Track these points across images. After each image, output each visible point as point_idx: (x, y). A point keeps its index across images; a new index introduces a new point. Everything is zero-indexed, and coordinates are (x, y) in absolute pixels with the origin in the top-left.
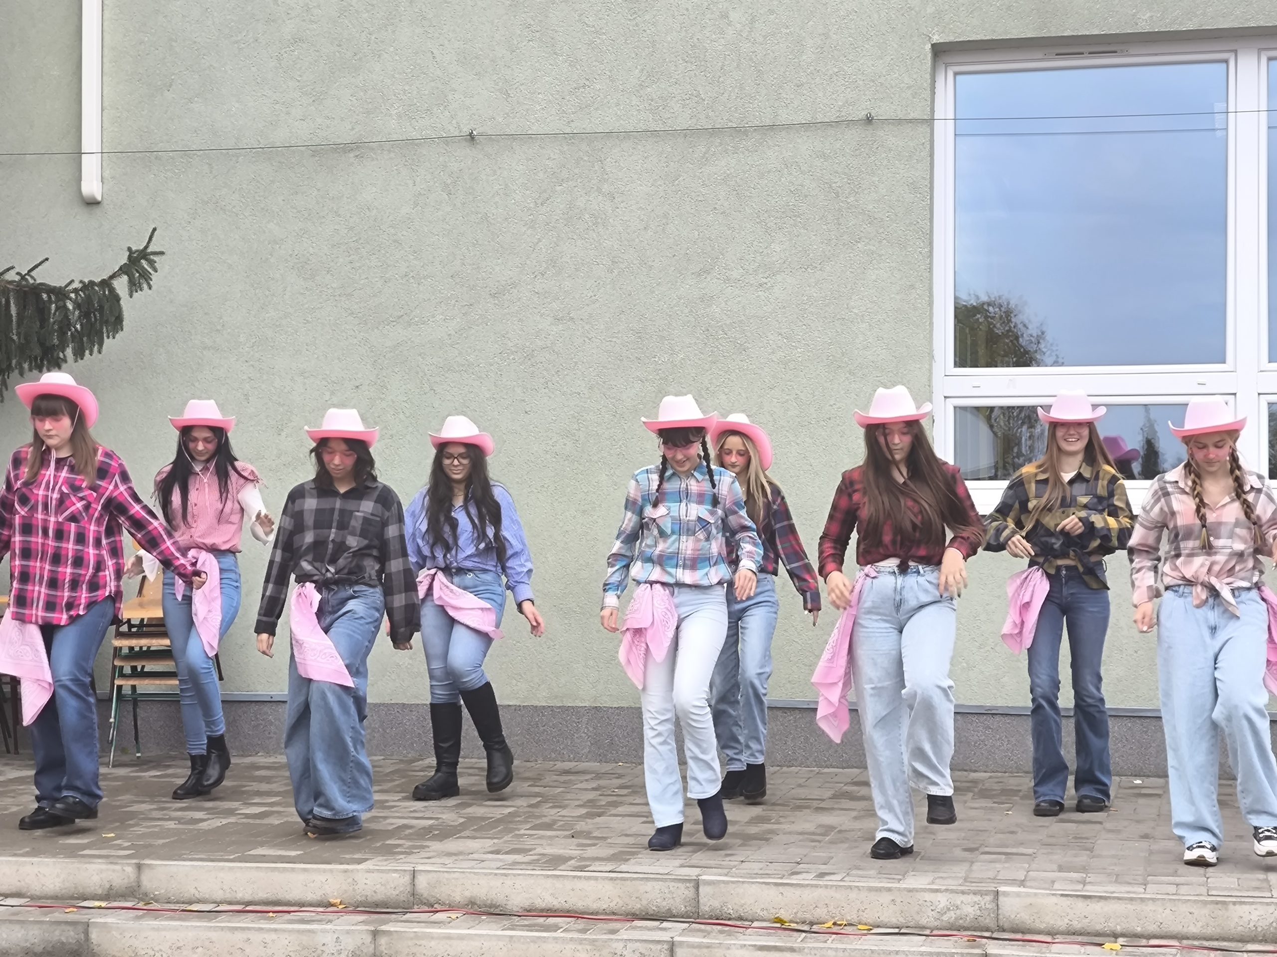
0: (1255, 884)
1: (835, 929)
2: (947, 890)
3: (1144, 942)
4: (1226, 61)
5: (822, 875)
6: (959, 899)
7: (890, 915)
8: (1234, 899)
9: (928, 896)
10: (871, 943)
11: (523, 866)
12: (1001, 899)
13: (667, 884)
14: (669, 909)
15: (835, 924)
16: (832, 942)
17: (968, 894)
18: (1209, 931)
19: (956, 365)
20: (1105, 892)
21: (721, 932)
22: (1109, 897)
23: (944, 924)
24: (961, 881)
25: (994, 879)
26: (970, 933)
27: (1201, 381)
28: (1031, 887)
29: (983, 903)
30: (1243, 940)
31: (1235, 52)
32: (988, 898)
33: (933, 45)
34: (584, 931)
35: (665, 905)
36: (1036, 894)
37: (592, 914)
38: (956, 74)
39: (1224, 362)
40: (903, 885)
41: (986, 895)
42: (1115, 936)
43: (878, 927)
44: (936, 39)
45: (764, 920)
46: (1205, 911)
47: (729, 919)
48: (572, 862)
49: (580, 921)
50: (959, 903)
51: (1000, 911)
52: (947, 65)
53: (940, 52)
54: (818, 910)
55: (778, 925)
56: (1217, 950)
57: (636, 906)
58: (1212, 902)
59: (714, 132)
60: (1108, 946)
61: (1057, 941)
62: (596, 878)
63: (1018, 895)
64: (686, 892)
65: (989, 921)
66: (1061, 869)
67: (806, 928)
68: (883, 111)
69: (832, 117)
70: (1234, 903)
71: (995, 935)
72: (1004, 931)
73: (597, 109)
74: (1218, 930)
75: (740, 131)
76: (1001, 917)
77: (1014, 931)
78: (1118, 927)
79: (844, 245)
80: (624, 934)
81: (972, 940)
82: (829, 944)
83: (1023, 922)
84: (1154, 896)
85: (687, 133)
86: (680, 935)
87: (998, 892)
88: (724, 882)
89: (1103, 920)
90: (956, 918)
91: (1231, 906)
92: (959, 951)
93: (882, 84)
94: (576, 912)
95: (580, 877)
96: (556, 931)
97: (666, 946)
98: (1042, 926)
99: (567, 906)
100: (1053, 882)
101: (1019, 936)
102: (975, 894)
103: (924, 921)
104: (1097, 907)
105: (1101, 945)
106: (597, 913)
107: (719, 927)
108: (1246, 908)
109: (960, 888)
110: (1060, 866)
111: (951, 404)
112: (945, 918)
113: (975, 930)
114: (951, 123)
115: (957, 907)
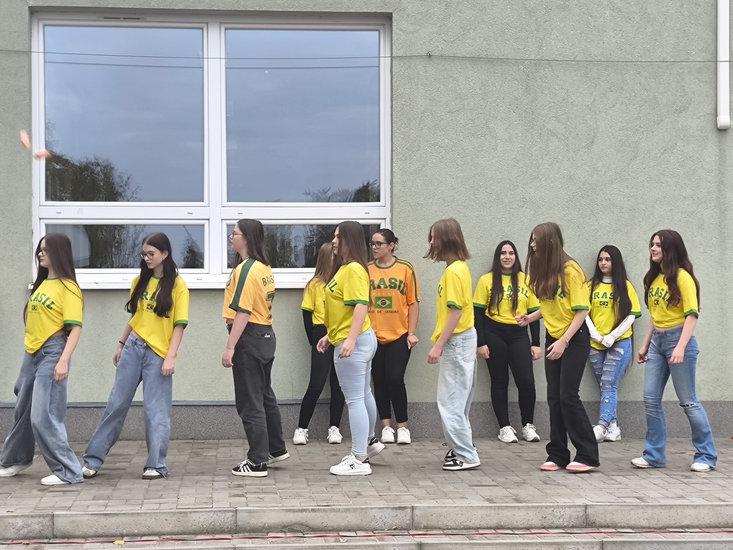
0: (205, 500)
2: (22, 516)
3: (139, 538)
4: (202, 29)
6: (30, 521)
8: (191, 510)
9: (11, 520)
12: (55, 519)
17: (36, 517)
18: (176, 529)
19: (46, 201)
20: (118, 511)
22: (120, 514)
23: (21, 536)
24: (31, 510)
25: (53, 507)
26: (35, 541)
27: (190, 211)
28: (74, 511)
29: (44, 522)
30: (195, 533)
31: (207, 23)
32: (47, 519)
33: (30, 8)
36: (76, 515)
38: (44, 26)
39: (203, 201)
41: (46, 517)
42: (122, 536)
44: (31, 4)
46: (174, 518)
50: (30, 523)
51: (55, 526)
52: (39, 20)
53: (34, 11)
56: (179, 540)
58: (178, 512)
60: (117, 542)
61: (88, 541)
63: (65, 516)
65: (48, 533)
66: (94, 498)
70: (191, 512)
71: (51, 541)
72: (57, 538)
74: (182, 529)
76: (55, 530)
77: (63, 537)
78: (124, 531)
83: (68, 532)
84: (145, 511)
87: (53, 516)
89: (116, 527)
90: (28, 532)
91: (189, 514)
98: (80, 533)
100: (88, 507)
101: (65, 540)
102: (40, 516)
103: (8, 535)
104: (112, 520)
105: (113, 542)
108: (197, 515)
109: (32, 514)
110: (94, 497)
111: (43, 222)
112: (21, 532)
113: (39, 538)
114: (42, 55)
115: (29, 526)
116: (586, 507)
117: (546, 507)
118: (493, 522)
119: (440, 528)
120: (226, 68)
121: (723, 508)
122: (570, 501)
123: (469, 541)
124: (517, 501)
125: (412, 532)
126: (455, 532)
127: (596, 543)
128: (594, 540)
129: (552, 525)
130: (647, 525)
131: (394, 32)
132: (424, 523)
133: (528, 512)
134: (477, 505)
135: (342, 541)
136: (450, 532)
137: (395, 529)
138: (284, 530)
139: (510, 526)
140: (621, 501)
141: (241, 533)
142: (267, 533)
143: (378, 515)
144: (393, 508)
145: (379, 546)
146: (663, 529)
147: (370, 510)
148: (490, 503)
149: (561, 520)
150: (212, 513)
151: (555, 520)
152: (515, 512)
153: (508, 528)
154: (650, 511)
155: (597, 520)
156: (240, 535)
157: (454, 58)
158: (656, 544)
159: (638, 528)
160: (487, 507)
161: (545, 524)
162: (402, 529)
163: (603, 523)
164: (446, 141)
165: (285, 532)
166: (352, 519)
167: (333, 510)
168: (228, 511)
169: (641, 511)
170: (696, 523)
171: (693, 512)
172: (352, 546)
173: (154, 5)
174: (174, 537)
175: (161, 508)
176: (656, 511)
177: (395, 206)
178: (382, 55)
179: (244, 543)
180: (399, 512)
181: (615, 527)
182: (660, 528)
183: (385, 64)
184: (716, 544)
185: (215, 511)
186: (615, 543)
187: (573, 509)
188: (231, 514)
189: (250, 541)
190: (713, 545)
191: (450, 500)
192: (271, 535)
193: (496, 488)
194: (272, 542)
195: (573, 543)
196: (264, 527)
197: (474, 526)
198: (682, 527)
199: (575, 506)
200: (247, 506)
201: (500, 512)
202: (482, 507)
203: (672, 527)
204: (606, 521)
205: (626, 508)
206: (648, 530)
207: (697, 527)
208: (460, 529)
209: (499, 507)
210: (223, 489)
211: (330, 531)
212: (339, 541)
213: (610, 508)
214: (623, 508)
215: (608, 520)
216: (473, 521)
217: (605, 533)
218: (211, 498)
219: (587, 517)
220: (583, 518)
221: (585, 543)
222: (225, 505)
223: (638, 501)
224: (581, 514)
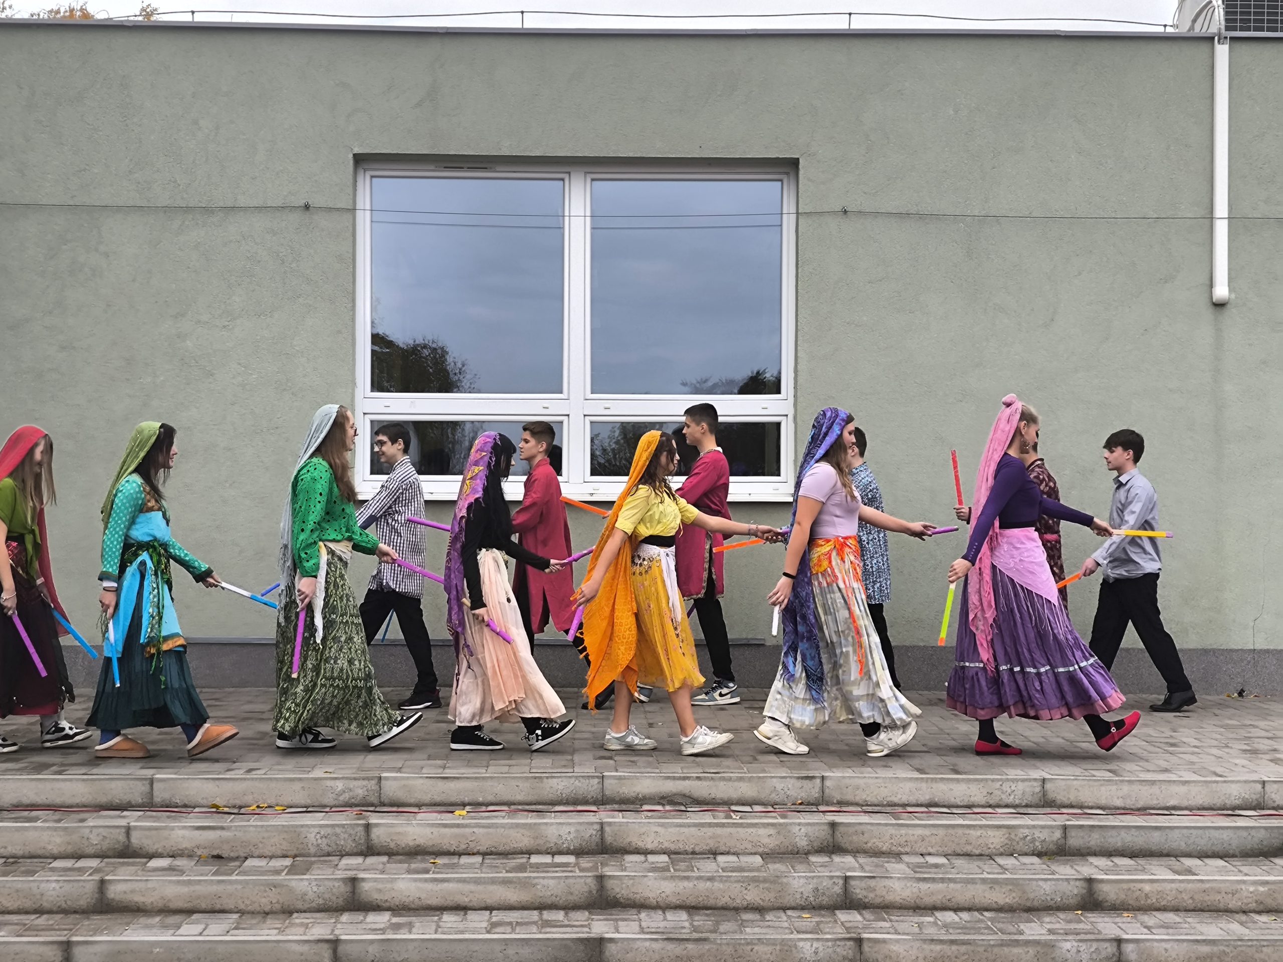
0: (563, 763)
1: (258, 811)
2: (343, 778)
3: (484, 808)
4: (563, 180)
5: (250, 771)
6: (352, 784)
7: (301, 798)
8: (548, 775)
9: (329, 783)
10: (284, 820)
11: (14, 772)
12: (383, 782)
13: (128, 782)
14: (129, 802)
15: (258, 807)
16: (254, 821)
17: (360, 780)
18: (530, 798)
19: (372, 391)
21: (168, 817)
22: (461, 778)
23: (340, 803)
24: (354, 771)
25: (380, 768)
26: (359, 808)
27: (546, 405)
28: (406, 773)
29: (369, 786)
30: (553, 804)
31: (569, 173)
32: (373, 782)
33: (355, 155)
34: (59, 821)
35: (126, 798)
36: (408, 778)
37: (68, 807)
38: (372, 177)
39: (561, 392)
40: (311, 776)
41: (372, 780)
42: (464, 805)
43: (291, 807)
44: (357, 150)
45: (204, 807)
46: (527, 784)
47: (176, 807)
48: (54, 768)
49: (57, 813)
51: (382, 791)
52: (365, 170)
53: (361, 160)
54: (246, 797)
55: (214, 810)
56: (533, 811)
57: (103, 800)
58: (533, 777)
59: (188, 209)
60: (457, 813)
61: (422, 811)
62: (71, 780)
63: (395, 778)
64: (143, 788)
65: (373, 799)
66: (429, 758)
67: (236, 811)
68: (317, 201)
69: (279, 203)
70: (547, 778)
71: (377, 809)
72: (384, 805)
73: (95, 188)
74: (537, 798)
75: (208, 210)
76: (382, 795)
77: (392, 805)
78: (467, 799)
79: (288, 299)
80: (91, 823)
81: (359, 816)
82: (251, 823)
83: (398, 798)
84: (492, 775)
85: (166, 209)
86: (136, 821)
87: (380, 778)
88: (172, 779)
89: (456, 794)
90: (349, 798)
91: (545, 780)
92: (348, 822)
93: (316, 181)
94: (55, 806)
95: (58, 780)
96: (36, 821)
97: (123, 830)
98: (412, 801)
99: (47, 802)
100: (422, 768)
101: (394, 809)
102: (364, 779)
103: (326, 801)
104: (452, 785)
105: (452, 812)
106: (71, 807)
107: (168, 813)
108: (555, 780)
109: (353, 776)
110: (429, 756)
111: (368, 418)
112: (341, 798)
113: (363, 806)
114: (368, 213)
115: (351, 790)
116: (1044, 781)
117: (993, 780)
118: (925, 798)
119: (857, 804)
120: (593, 228)
121: (1220, 784)
122: (1023, 773)
123: (894, 822)
124: (957, 772)
125: (822, 808)
126: (876, 809)
127: (1057, 827)
128: (1054, 823)
129: (1001, 803)
130: (1123, 805)
131: (800, 182)
132: (837, 797)
133: (970, 786)
134: (904, 775)
135: (734, 817)
136: (870, 809)
137: (800, 804)
138: (661, 801)
139: (946, 803)
140: (1087, 774)
141: (608, 804)
142: (641, 805)
143: (779, 785)
144: (798, 778)
145: (780, 824)
146: (1143, 810)
147: (769, 780)
148: (921, 773)
149: (1012, 797)
150: (573, 779)
151: (1003, 796)
152: (952, 786)
153: (944, 806)
154: (1126, 788)
155: (1058, 797)
156: (608, 807)
157: (876, 214)
158: (1134, 830)
159: (1110, 809)
160: (917, 779)
161: (991, 802)
162: (809, 804)
163: (1067, 802)
164: (865, 319)
165: (663, 805)
166: (746, 790)
167: (723, 779)
168: (593, 777)
169: (1114, 788)
170: (1185, 803)
171: (1183, 789)
172: (747, 824)
173: (505, 152)
174: (527, 807)
175: (511, 771)
176: (1136, 787)
177: (800, 399)
178: (785, 211)
179: (613, 817)
180: (805, 782)
181: (1081, 807)
182: (1139, 810)
183: (789, 223)
184: (1212, 831)
185: (576, 777)
186: (1081, 827)
187: (1027, 783)
188: (596, 781)
189: (620, 814)
190: (1207, 832)
191: (869, 769)
192: (646, 807)
193: (927, 754)
194: (646, 817)
195: (1028, 827)
196: (637, 798)
197: (900, 802)
198: (1167, 808)
199: (1030, 780)
200: (617, 771)
201: (934, 785)
202: (911, 779)
203: (1154, 809)
204: (1069, 799)
205: (1096, 784)
206: (1123, 811)
207: (1186, 808)
208: (883, 806)
209: (932, 779)
210: (586, 749)
211: (719, 804)
212: (731, 818)
213: (1075, 782)
214: (1091, 783)
215: (1072, 798)
216: (899, 796)
217: (1068, 814)
218: (572, 760)
219: (1045, 794)
220: (1041, 794)
221: (1043, 827)
222: (589, 770)
223: (1111, 774)
224: (1038, 789)
